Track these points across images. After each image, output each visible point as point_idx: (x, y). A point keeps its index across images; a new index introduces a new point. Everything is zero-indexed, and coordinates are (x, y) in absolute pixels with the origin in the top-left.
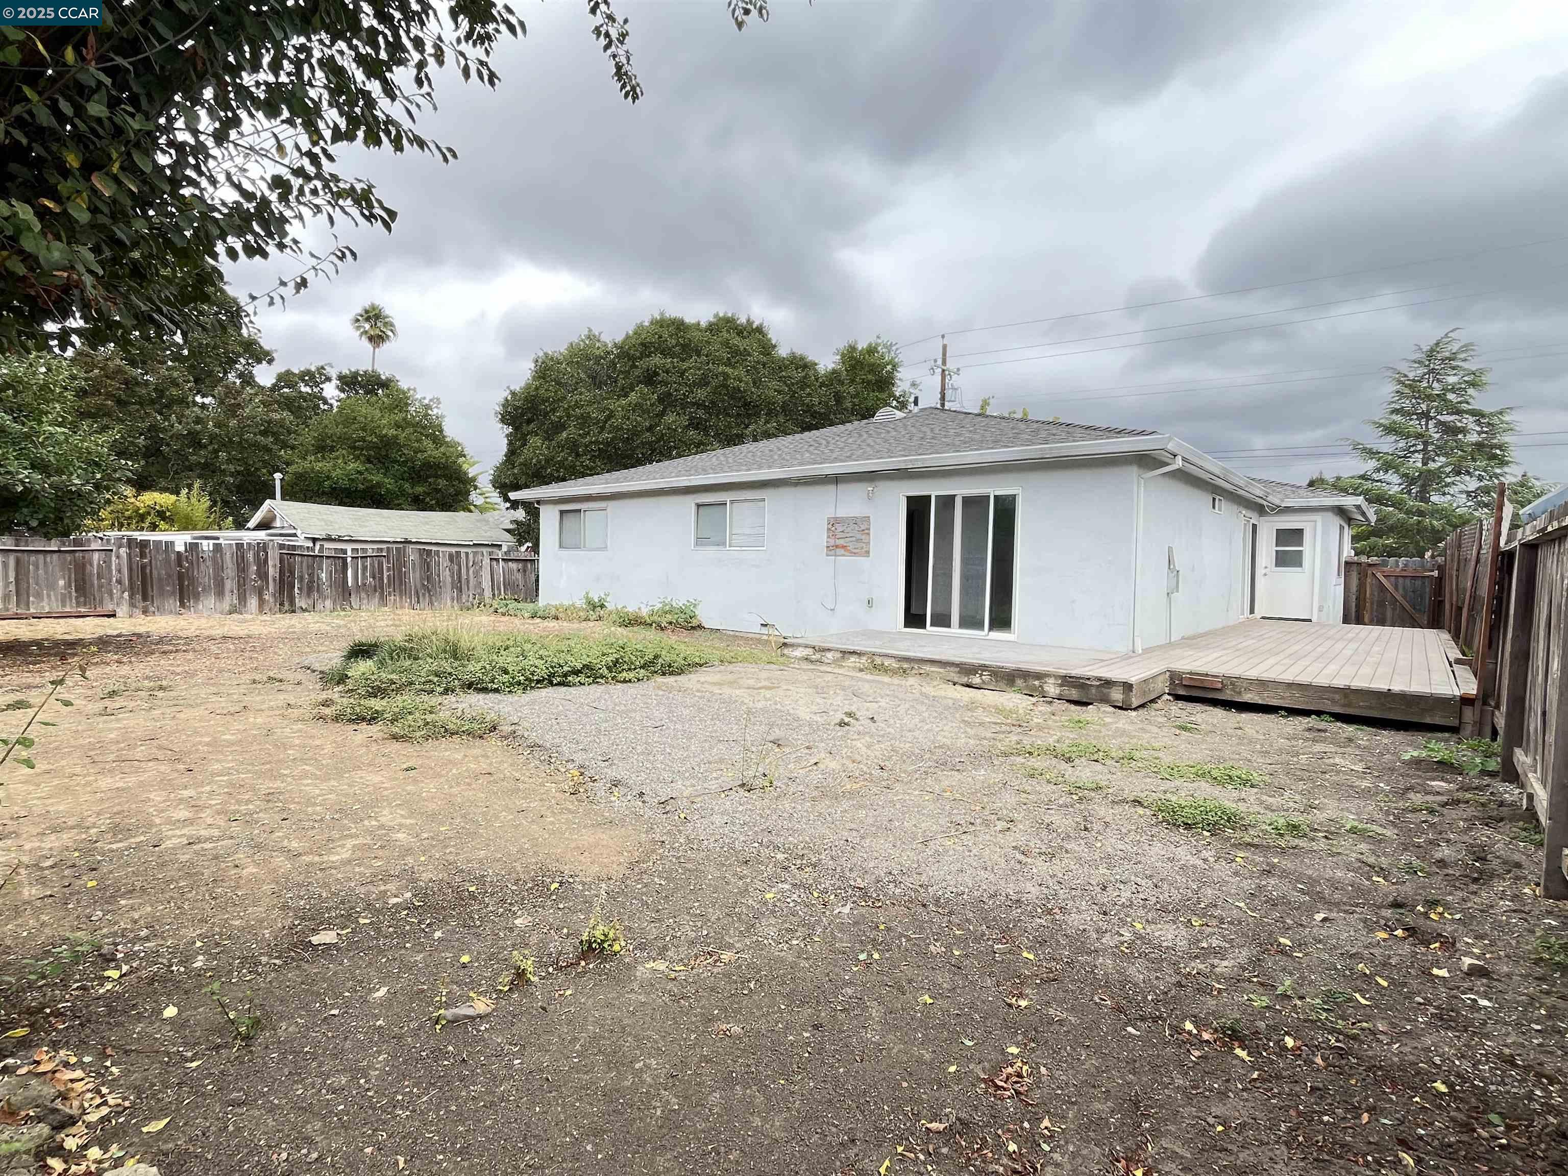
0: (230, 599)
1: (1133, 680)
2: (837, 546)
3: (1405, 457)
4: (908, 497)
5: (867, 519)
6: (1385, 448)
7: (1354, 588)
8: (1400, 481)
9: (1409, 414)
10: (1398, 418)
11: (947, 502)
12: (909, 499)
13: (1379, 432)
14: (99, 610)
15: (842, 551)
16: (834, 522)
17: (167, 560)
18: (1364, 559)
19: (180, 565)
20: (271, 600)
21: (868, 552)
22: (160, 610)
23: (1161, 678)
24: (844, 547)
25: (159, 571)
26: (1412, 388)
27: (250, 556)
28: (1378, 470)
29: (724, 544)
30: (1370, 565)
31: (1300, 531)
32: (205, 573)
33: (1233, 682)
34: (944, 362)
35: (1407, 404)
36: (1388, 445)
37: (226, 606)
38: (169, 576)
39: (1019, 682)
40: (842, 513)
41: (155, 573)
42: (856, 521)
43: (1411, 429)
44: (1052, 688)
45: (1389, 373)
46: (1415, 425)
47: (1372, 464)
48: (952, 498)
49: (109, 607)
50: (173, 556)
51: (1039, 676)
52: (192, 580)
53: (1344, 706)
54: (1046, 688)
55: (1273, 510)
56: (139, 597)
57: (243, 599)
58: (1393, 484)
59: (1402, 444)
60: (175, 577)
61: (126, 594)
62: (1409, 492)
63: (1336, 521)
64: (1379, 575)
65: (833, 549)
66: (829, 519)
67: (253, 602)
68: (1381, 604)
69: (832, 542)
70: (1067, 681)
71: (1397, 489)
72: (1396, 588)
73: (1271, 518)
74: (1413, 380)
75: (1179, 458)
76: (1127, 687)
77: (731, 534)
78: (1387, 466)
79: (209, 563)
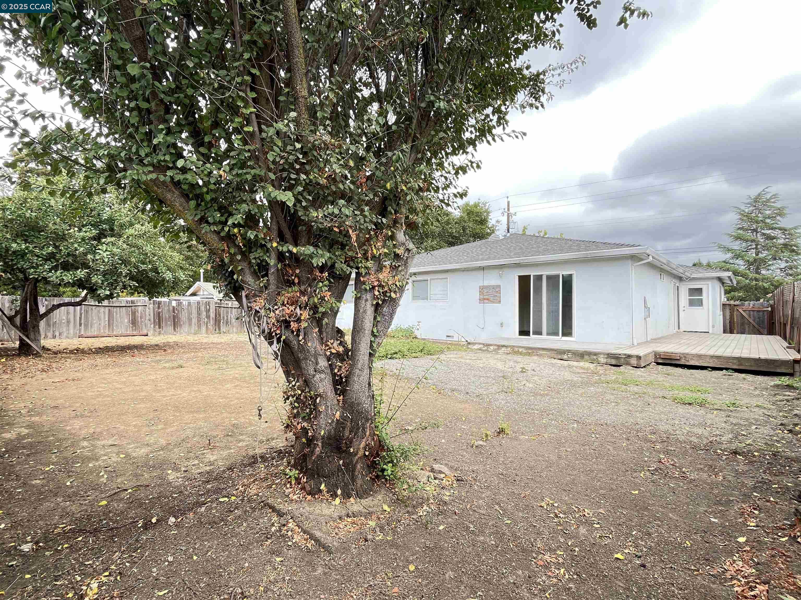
0: (194, 327)
1: (641, 354)
2: (485, 299)
3: (746, 251)
4: (519, 276)
5: (499, 286)
6: (736, 248)
7: (728, 317)
8: (745, 264)
9: (747, 230)
10: (741, 232)
11: (539, 278)
12: (520, 277)
13: (732, 239)
14: (141, 333)
15: (487, 301)
16: (482, 289)
17: (169, 310)
18: (732, 302)
19: (174, 312)
20: (211, 328)
21: (500, 301)
22: (166, 333)
23: (651, 355)
24: (488, 299)
25: (165, 315)
26: (746, 217)
27: (203, 308)
28: (733, 258)
29: (427, 299)
30: (735, 305)
31: (701, 289)
32: (184, 316)
33: (685, 355)
34: (508, 210)
35: (745, 225)
36: (737, 246)
37: (193, 331)
38: (170, 317)
39: (586, 357)
40: (486, 283)
41: (164, 316)
42: (494, 287)
43: (749, 237)
44: (602, 359)
45: (735, 209)
46: (749, 235)
47: (729, 255)
48: (541, 276)
49: (145, 332)
50: (171, 308)
51: (596, 354)
52: (179, 319)
53: (739, 365)
54: (599, 359)
55: (687, 279)
56: (157, 327)
57: (199, 326)
58: (741, 265)
59: (744, 244)
60: (172, 318)
61: (152, 325)
62: (749, 269)
63: (718, 285)
64: (740, 310)
65: (482, 300)
66: (480, 287)
67: (204, 329)
68: (743, 324)
69: (482, 297)
70: (610, 356)
71: (743, 267)
72: (750, 316)
73: (687, 283)
74: (748, 213)
75: (651, 258)
76: (639, 358)
77: (430, 294)
78: (737, 256)
79: (186, 311)
